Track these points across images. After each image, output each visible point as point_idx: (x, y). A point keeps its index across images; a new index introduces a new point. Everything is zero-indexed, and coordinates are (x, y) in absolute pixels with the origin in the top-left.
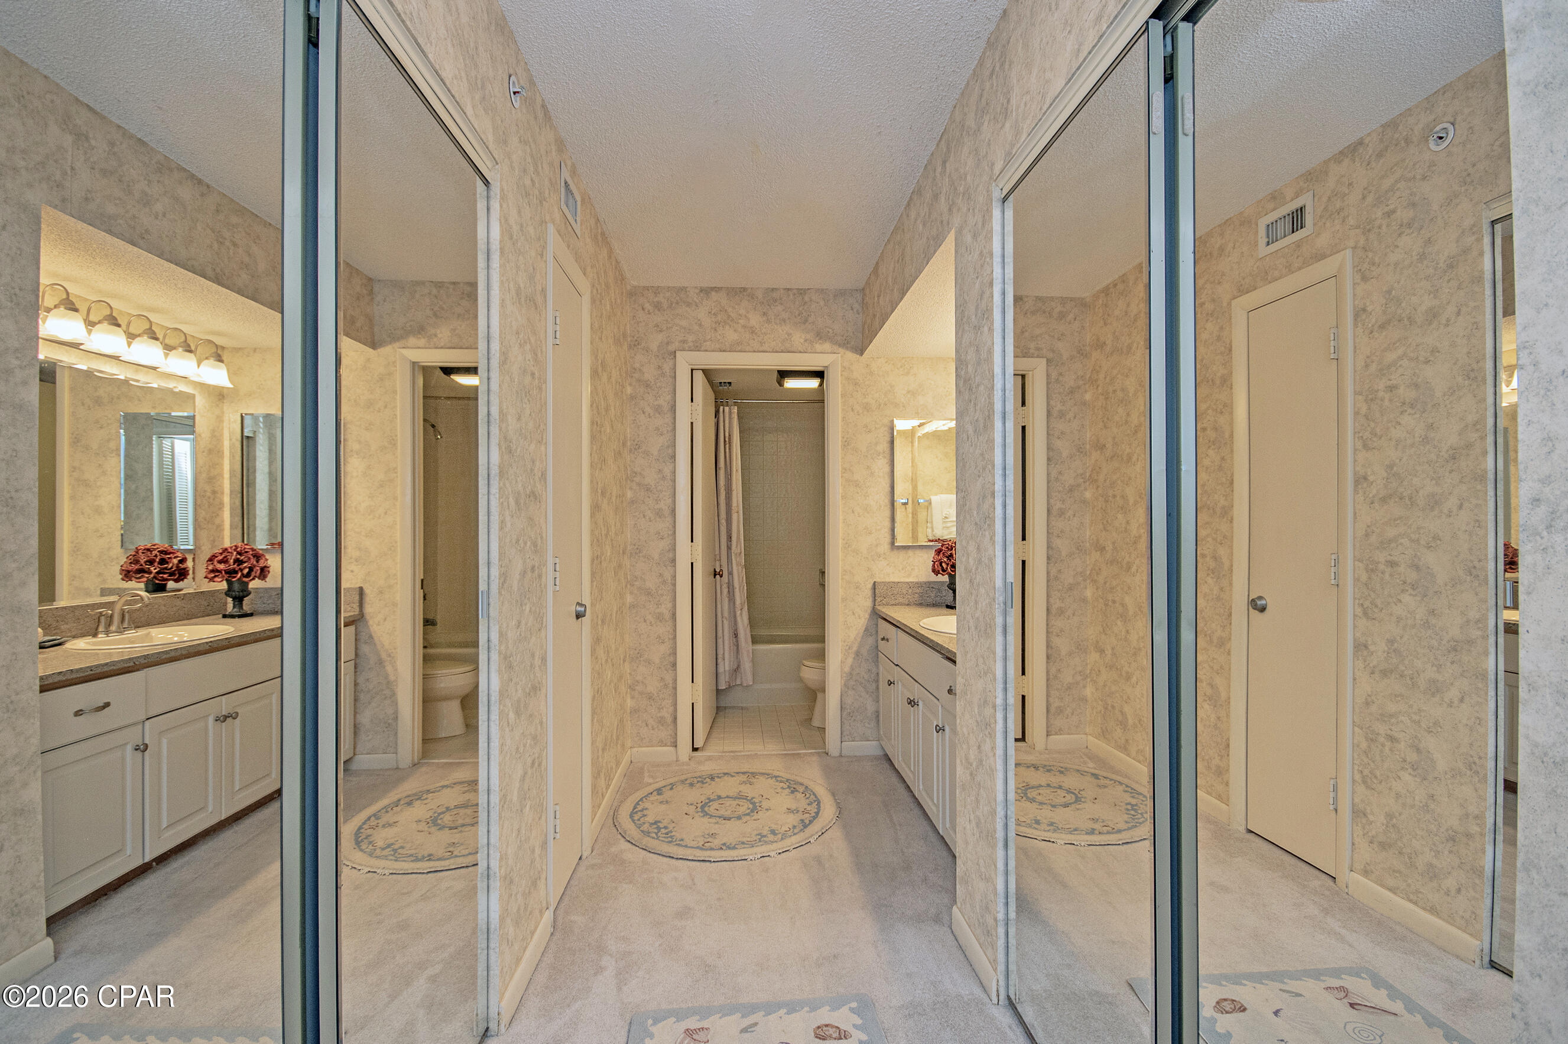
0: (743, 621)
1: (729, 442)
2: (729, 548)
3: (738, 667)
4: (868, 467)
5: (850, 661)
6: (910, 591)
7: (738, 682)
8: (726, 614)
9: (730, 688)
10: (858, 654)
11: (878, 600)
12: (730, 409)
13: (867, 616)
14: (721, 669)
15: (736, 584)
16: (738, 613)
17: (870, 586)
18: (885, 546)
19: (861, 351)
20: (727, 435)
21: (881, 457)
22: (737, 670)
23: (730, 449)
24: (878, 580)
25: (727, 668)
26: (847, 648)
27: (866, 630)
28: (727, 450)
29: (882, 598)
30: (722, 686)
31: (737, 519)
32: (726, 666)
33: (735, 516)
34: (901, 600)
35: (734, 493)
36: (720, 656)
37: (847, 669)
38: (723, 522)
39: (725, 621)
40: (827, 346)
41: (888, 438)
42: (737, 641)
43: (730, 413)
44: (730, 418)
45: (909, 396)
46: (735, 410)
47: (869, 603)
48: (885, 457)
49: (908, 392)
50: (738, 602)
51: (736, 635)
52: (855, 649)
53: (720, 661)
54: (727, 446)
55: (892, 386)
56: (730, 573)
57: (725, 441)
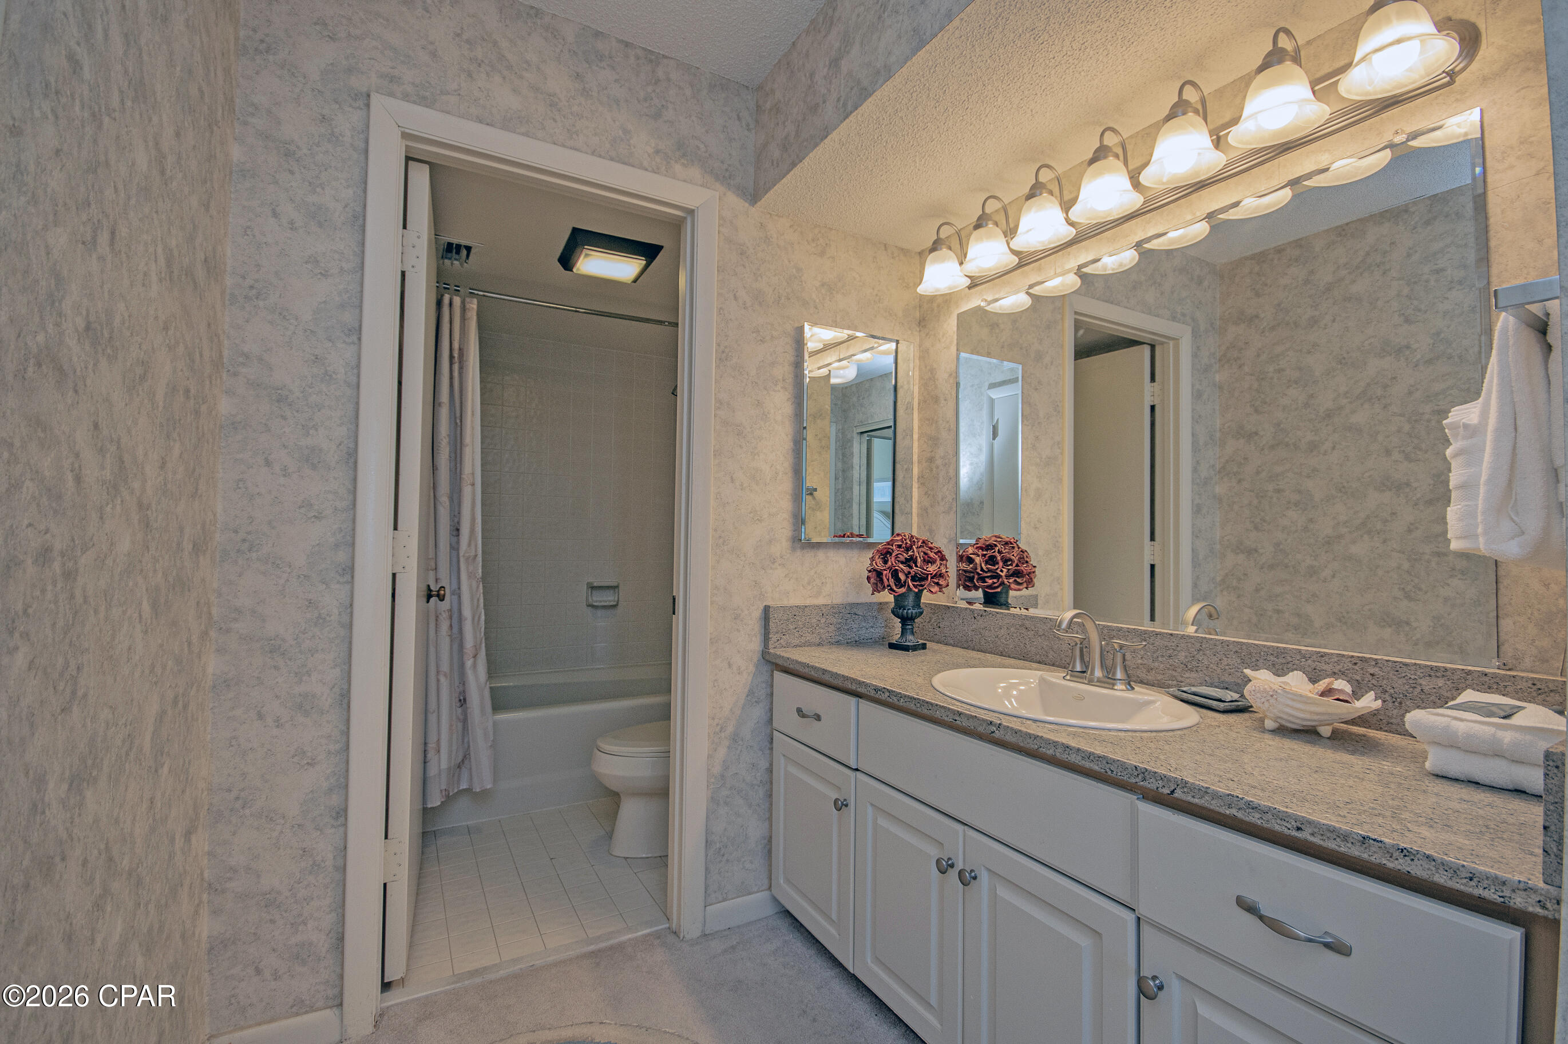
0: (477, 676)
1: (458, 359)
2: (455, 548)
3: (466, 757)
4: (759, 404)
5: (722, 752)
6: (823, 620)
7: (464, 786)
8: (445, 667)
9: (449, 799)
10: (735, 738)
11: (773, 638)
12: (463, 303)
13: (752, 668)
14: (432, 771)
15: (467, 612)
16: (469, 663)
17: (757, 613)
18: (782, 544)
19: (754, 197)
20: (456, 346)
21: (778, 388)
22: (463, 762)
23: (461, 374)
24: (774, 600)
25: (444, 765)
26: (718, 729)
27: (751, 693)
28: (456, 374)
29: (778, 636)
30: (435, 801)
31: (472, 496)
32: (442, 762)
33: (467, 490)
34: (809, 637)
35: (467, 451)
36: (431, 746)
37: (717, 769)
38: (444, 500)
39: (442, 679)
40: (695, 172)
41: (790, 357)
42: (465, 714)
43: (464, 309)
44: (464, 319)
45: (823, 291)
46: (473, 305)
47: (755, 645)
48: (784, 388)
49: (823, 285)
50: (469, 643)
51: (463, 702)
52: (730, 729)
53: (431, 754)
54: (456, 367)
55: (799, 270)
56: (457, 593)
57: (451, 357)
